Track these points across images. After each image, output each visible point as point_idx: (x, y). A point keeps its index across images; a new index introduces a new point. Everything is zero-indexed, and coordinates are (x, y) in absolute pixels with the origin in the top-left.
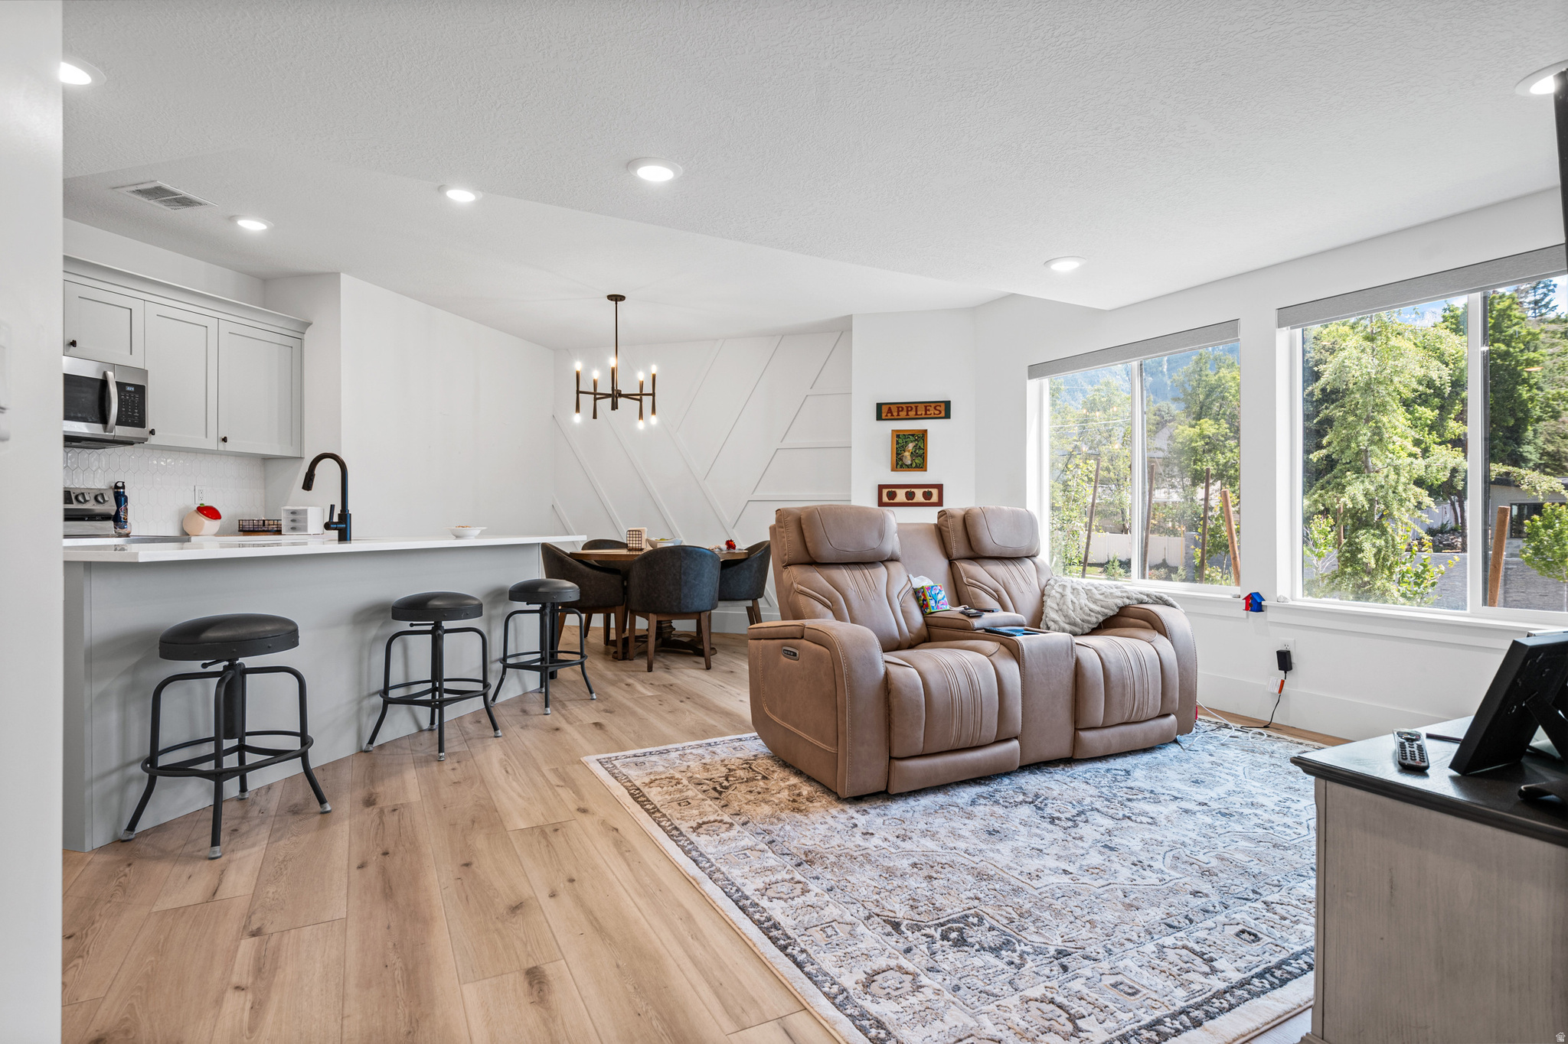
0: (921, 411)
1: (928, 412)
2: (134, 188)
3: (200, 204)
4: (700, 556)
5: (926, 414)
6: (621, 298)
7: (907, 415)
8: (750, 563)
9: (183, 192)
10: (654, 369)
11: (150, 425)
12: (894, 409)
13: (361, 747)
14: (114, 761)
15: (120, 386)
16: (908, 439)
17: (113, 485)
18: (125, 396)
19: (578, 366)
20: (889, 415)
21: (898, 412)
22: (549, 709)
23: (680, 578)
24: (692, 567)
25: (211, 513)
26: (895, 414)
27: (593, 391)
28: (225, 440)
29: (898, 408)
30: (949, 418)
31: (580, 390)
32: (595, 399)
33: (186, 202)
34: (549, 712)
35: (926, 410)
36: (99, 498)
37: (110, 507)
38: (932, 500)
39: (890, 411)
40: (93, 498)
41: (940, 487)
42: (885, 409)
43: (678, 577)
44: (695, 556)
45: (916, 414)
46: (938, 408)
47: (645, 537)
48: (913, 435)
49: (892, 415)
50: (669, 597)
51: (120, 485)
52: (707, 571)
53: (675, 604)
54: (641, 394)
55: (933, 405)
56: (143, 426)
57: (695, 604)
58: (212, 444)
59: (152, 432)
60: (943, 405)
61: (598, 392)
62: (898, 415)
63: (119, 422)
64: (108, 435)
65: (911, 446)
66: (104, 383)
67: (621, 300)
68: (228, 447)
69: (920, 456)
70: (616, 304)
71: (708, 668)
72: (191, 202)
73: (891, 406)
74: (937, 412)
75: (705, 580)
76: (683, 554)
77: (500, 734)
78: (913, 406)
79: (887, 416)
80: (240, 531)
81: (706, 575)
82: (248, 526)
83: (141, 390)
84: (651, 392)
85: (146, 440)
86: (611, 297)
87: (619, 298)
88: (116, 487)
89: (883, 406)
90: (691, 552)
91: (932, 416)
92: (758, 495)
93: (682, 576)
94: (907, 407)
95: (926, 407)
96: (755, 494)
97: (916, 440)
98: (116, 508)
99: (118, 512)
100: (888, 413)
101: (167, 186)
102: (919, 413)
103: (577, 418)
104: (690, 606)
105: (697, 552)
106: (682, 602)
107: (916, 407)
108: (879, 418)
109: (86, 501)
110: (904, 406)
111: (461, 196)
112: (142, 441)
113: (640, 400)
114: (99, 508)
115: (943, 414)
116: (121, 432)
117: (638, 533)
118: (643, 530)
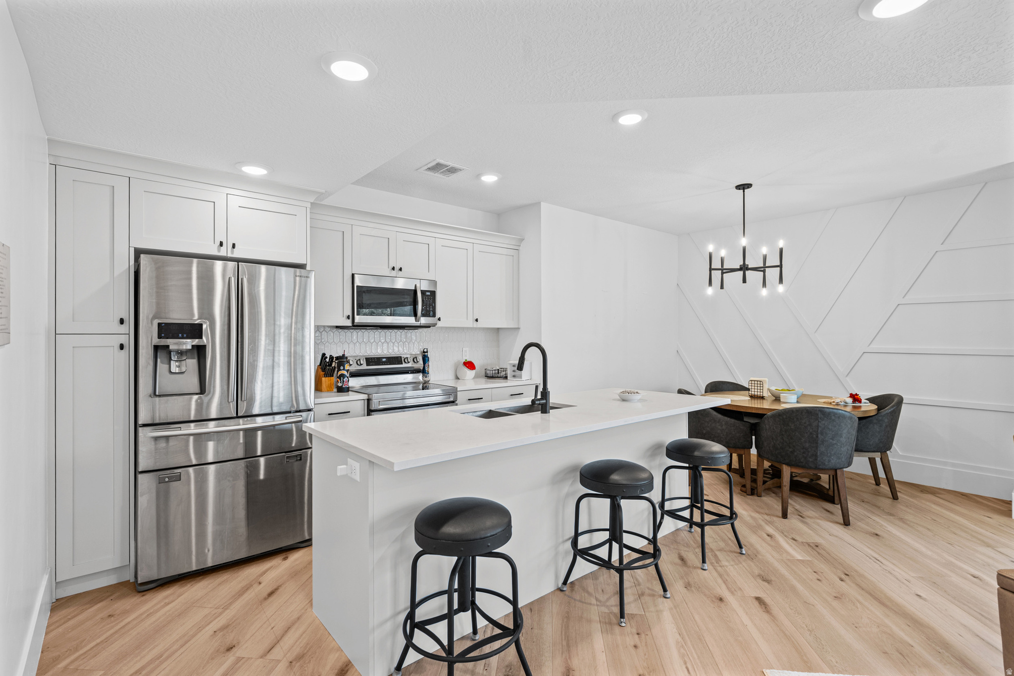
2: (426, 167)
3: (461, 170)
4: (839, 417)
6: (749, 186)
8: (880, 418)
9: (451, 164)
10: (781, 244)
11: (438, 316)
13: (558, 586)
14: (389, 612)
15: (423, 292)
17: (422, 350)
18: (426, 298)
19: (711, 248)
22: (706, 565)
23: (817, 437)
24: (830, 427)
25: (470, 365)
27: (720, 267)
28: (477, 320)
31: (712, 267)
32: (723, 273)
33: (453, 170)
34: (706, 568)
36: (415, 360)
37: (420, 365)
40: (412, 360)
43: (815, 436)
44: (833, 418)
47: (766, 387)
50: (804, 453)
51: (425, 350)
52: (845, 431)
53: (811, 460)
54: (765, 267)
56: (434, 316)
57: (832, 461)
58: (470, 324)
59: (439, 319)
61: (724, 267)
63: (423, 315)
64: (418, 324)
66: (415, 291)
67: (748, 188)
68: (479, 325)
70: (744, 192)
71: (846, 523)
72: (455, 170)
75: (843, 440)
76: (820, 415)
77: (668, 595)
80: (485, 376)
81: (844, 435)
82: (490, 373)
83: (433, 293)
84: (779, 264)
85: (436, 324)
86: (738, 187)
87: (746, 186)
88: (424, 352)
90: (829, 413)
92: (875, 347)
93: (819, 435)
96: (871, 346)
98: (423, 365)
99: (424, 367)
101: (442, 162)
103: (710, 291)
104: (827, 463)
105: (835, 414)
106: (818, 459)
109: (409, 362)
111: (630, 120)
112: (434, 325)
113: (764, 272)
114: (416, 366)
116: (423, 321)
117: (759, 383)
118: (764, 380)
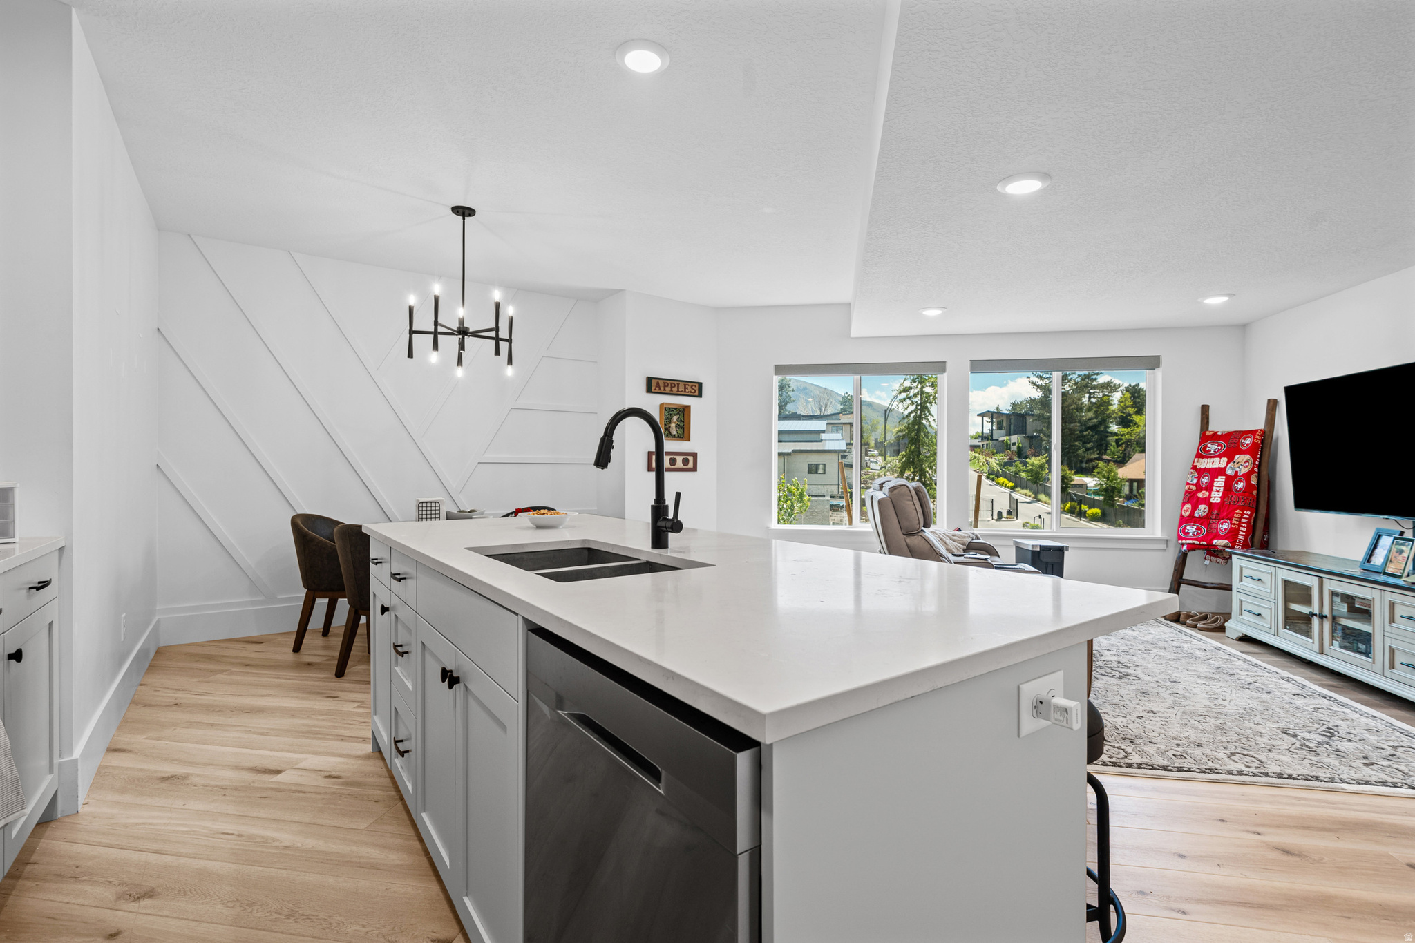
0: (682, 389)
1: (687, 391)
5: (685, 391)
6: (470, 212)
7: (671, 390)
12: (661, 383)
16: (672, 412)
20: (657, 388)
21: (665, 387)
26: (662, 388)
29: (665, 383)
30: (701, 396)
35: (685, 388)
38: (689, 466)
39: (658, 385)
41: (695, 455)
42: (654, 383)
45: (678, 391)
46: (694, 387)
48: (676, 409)
49: (660, 389)
55: (690, 384)
60: (697, 385)
62: (665, 390)
65: (675, 418)
67: (470, 215)
69: (681, 428)
70: (464, 219)
73: (659, 381)
74: (693, 391)
78: (676, 383)
79: (655, 389)
87: (468, 212)
89: (653, 381)
91: (689, 394)
92: (490, 456)
94: (671, 384)
95: (685, 385)
97: (678, 413)
100: (656, 387)
102: (680, 390)
107: (678, 385)
108: (649, 390)
110: (669, 382)
115: (697, 394)
117: (433, 504)
118: (441, 500)
